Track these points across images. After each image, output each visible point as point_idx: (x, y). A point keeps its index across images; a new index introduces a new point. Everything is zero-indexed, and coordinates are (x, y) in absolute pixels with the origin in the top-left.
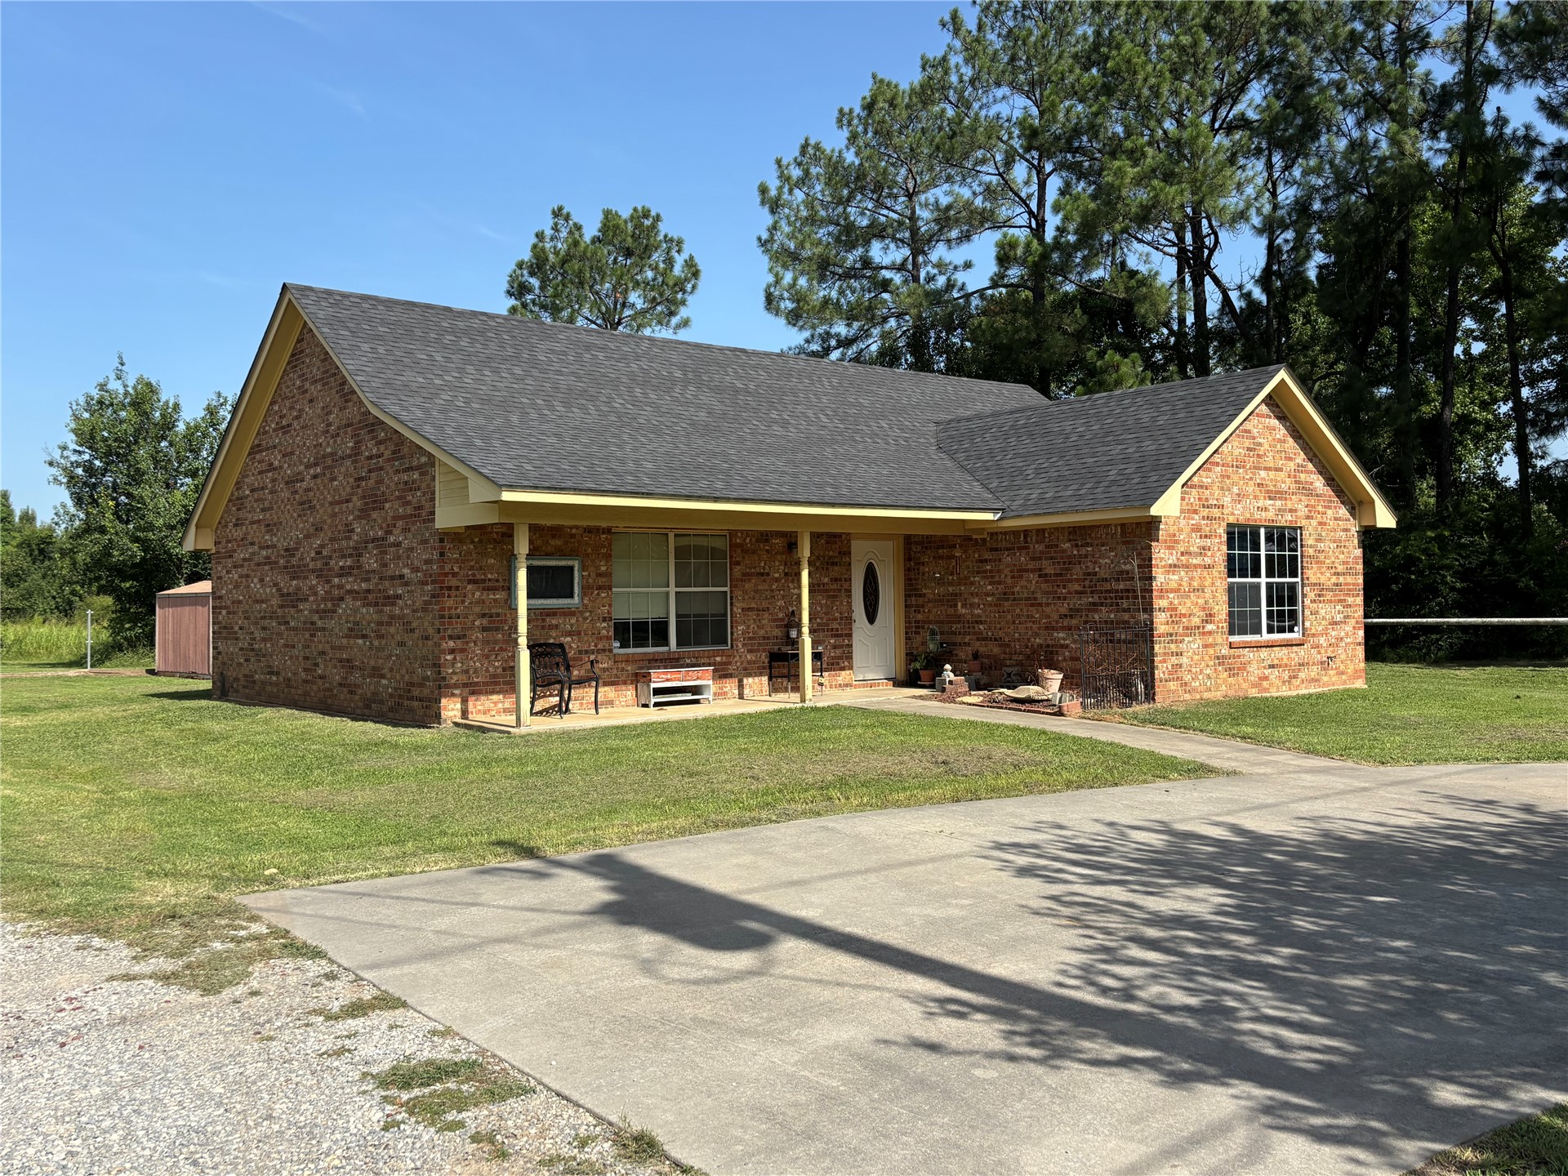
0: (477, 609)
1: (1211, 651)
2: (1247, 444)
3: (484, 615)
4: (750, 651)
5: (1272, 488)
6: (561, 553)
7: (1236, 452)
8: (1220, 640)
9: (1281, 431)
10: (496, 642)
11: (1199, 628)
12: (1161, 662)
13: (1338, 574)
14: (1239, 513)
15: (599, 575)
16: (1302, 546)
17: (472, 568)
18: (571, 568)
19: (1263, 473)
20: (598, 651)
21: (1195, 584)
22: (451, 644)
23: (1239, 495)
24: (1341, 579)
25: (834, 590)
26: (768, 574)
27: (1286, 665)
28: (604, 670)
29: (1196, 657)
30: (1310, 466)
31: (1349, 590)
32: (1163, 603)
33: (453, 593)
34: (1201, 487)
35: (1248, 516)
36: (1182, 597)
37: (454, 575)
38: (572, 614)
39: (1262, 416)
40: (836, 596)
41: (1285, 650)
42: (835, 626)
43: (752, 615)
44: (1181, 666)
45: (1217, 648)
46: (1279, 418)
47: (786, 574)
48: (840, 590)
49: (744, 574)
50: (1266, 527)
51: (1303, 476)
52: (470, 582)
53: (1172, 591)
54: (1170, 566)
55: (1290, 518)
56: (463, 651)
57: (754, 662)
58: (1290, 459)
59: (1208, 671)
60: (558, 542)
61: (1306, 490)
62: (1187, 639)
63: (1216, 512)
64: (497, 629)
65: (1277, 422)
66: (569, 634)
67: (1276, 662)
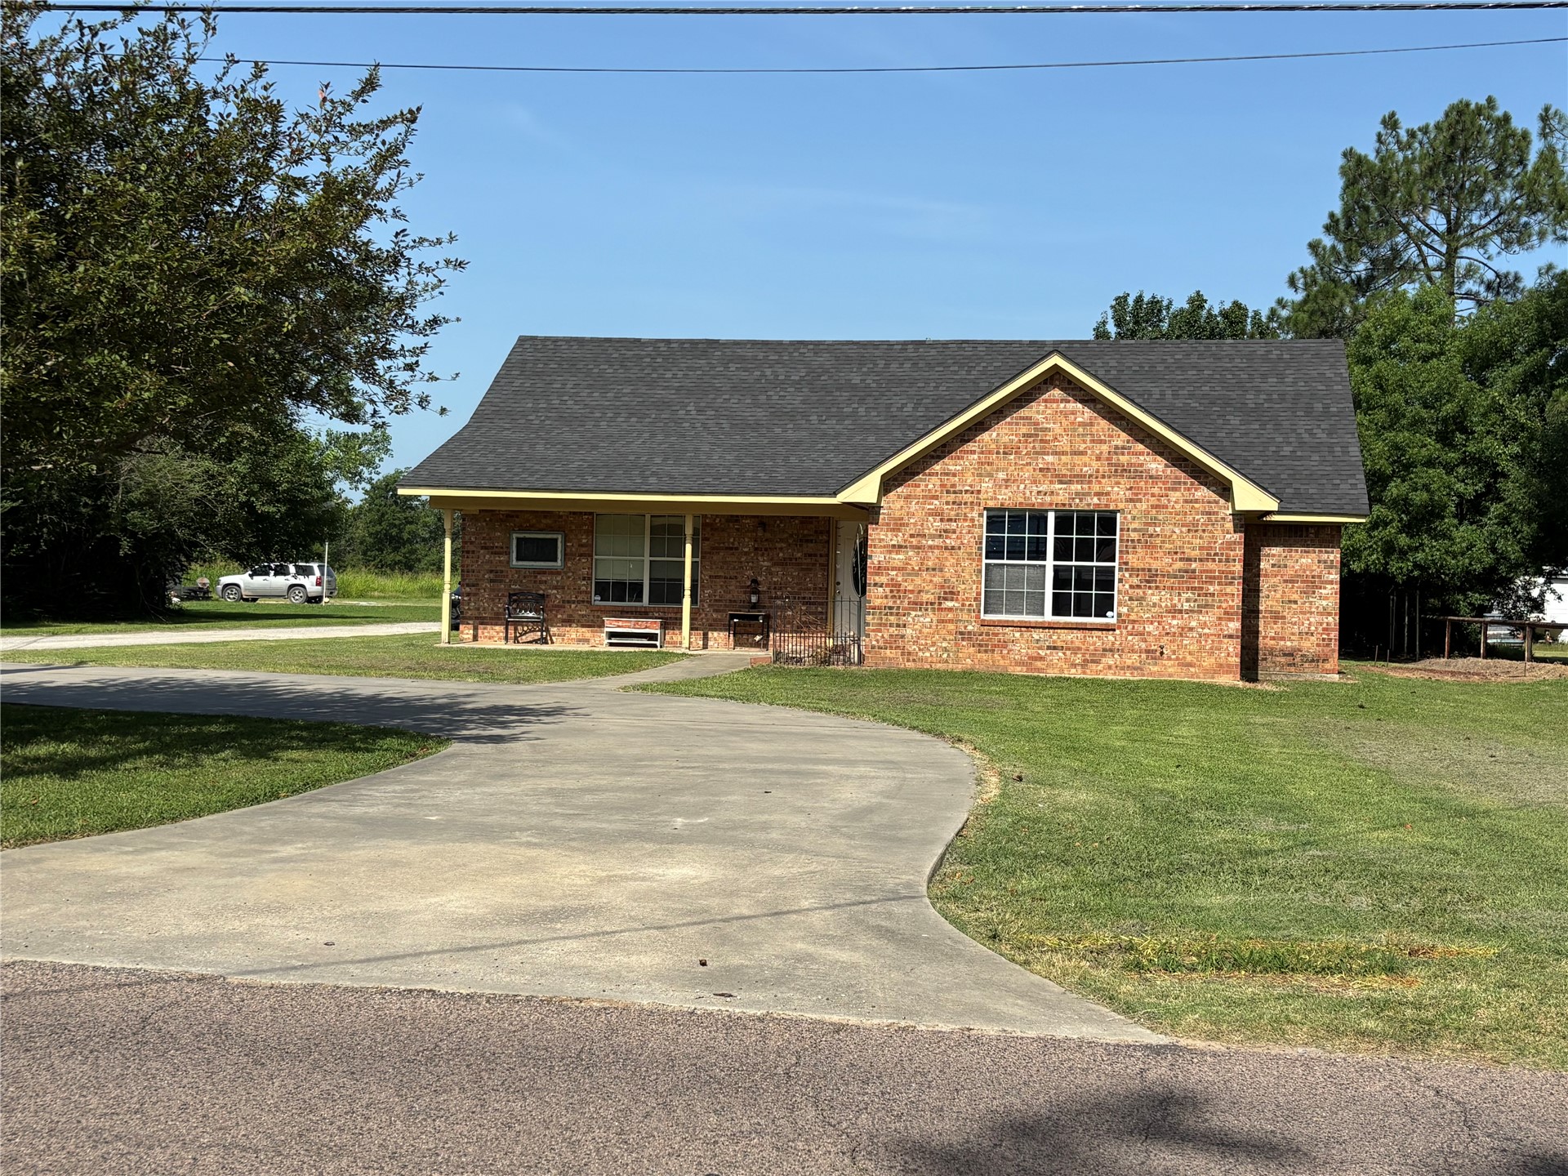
0: (487, 567)
1: (951, 627)
2: (1024, 430)
3: (491, 571)
4: (716, 611)
5: (1064, 472)
6: (551, 529)
7: (1006, 439)
8: (965, 617)
9: (1085, 413)
10: (499, 590)
11: (932, 604)
12: (873, 631)
13: (1189, 560)
14: (1007, 498)
15: (582, 546)
16: (1122, 530)
17: (484, 538)
18: (556, 540)
19: (1050, 458)
20: (579, 602)
21: (930, 563)
22: (468, 589)
23: (1007, 481)
24: (1194, 565)
25: (808, 564)
26: (737, 549)
27: (1079, 649)
28: (583, 616)
29: (926, 631)
30: (1140, 447)
31: (1214, 578)
32: (884, 579)
33: (471, 555)
34: (947, 474)
35: (1022, 500)
36: (909, 575)
37: (472, 543)
38: (559, 573)
39: (1055, 401)
40: (810, 570)
41: (1080, 634)
42: (807, 595)
43: (720, 582)
44: (903, 637)
45: (960, 624)
46: (1082, 401)
47: (756, 549)
48: (814, 564)
49: (713, 548)
50: (1056, 511)
51: (1124, 459)
52: (482, 548)
53: (893, 569)
54: (894, 546)
55: (1095, 500)
56: (475, 595)
57: (720, 620)
58: (1102, 442)
59: (944, 644)
60: (549, 521)
61: (1135, 473)
62: (913, 613)
63: (968, 498)
64: (501, 581)
65: (1080, 406)
66: (555, 588)
67: (1059, 644)
